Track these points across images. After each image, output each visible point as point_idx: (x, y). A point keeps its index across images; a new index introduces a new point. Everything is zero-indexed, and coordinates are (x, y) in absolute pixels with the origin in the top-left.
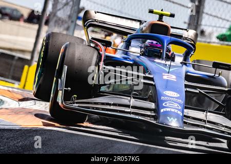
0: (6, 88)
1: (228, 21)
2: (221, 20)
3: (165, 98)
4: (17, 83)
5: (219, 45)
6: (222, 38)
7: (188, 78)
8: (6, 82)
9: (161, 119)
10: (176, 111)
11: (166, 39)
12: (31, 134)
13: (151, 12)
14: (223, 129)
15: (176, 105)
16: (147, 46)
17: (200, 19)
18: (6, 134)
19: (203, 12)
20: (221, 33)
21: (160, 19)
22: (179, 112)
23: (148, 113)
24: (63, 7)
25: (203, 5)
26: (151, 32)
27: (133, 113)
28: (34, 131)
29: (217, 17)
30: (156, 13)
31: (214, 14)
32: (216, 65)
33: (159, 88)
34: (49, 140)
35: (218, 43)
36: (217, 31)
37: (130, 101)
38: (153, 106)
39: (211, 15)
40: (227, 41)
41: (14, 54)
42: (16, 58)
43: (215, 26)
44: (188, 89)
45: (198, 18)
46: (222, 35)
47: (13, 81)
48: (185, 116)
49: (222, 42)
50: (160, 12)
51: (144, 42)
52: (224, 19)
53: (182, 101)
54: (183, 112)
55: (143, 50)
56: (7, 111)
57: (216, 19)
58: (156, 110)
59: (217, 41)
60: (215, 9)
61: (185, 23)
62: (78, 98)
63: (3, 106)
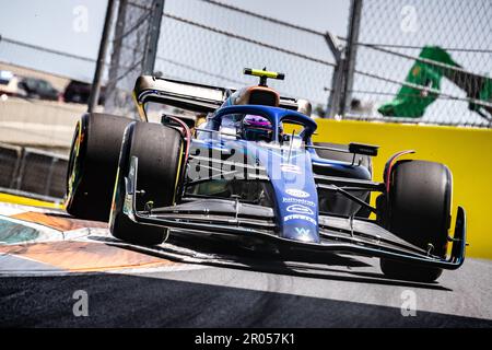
0: (41, 211)
1: (395, 82)
2: (383, 82)
3: (289, 200)
4: (58, 200)
5: (382, 123)
6: (387, 111)
7: (317, 170)
8: (40, 200)
9: (285, 231)
10: (307, 218)
11: (277, 112)
12: (84, 283)
13: (248, 72)
14: (377, 243)
15: (306, 209)
16: (246, 126)
17: (349, 82)
18: (44, 285)
19: (354, 71)
20: (385, 103)
21: (263, 83)
22: (312, 220)
23: (265, 223)
24: (126, 74)
25: (354, 59)
26: (250, 103)
27: (242, 225)
28: (91, 277)
29: (378, 77)
30: (256, 75)
31: (371, 73)
32: (354, 149)
33: (277, 185)
34: (115, 290)
35: (381, 120)
36: (377, 99)
37: (235, 207)
38: (270, 212)
39: (367, 74)
40: (395, 115)
41: (50, 154)
42: (55, 160)
43: (375, 93)
44: (321, 186)
45: (346, 80)
46: (387, 107)
47: (51, 199)
48: (320, 226)
49: (387, 118)
50: (261, 71)
51: (239, 119)
52: (389, 80)
53: (314, 204)
54: (317, 220)
55: (239, 131)
56: (46, 247)
57: (376, 80)
58: (277, 219)
59: (380, 116)
60: (373, 65)
61: (326, 89)
62: (155, 206)
63: (38, 240)
